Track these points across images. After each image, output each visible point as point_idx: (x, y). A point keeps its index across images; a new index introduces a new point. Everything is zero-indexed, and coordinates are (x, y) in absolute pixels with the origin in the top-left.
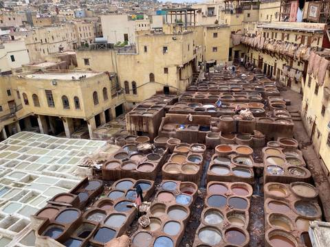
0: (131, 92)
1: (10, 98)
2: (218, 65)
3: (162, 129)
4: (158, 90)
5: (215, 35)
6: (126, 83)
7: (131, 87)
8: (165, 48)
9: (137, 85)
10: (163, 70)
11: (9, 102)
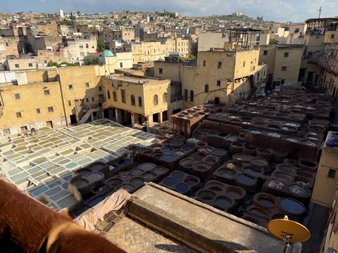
0: (189, 99)
1: (101, 93)
2: (285, 85)
3: (196, 132)
4: (210, 100)
5: (286, 55)
6: (186, 91)
7: (189, 95)
8: (220, 64)
9: (194, 94)
10: (216, 83)
11: (99, 96)
